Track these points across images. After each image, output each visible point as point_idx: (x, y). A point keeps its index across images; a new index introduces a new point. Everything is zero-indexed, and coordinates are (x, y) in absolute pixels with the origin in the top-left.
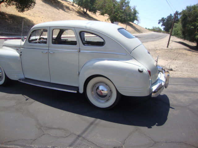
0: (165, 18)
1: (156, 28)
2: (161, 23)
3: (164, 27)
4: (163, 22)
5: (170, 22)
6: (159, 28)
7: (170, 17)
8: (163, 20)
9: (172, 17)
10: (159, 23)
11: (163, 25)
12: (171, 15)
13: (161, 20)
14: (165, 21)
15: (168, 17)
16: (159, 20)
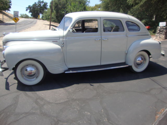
0: (31, 6)
1: (24, 15)
2: (29, 10)
3: (31, 13)
4: (30, 10)
5: (36, 9)
6: (26, 15)
7: (35, 5)
8: (29, 7)
9: (37, 5)
10: (27, 10)
11: (30, 12)
12: (35, 3)
13: (28, 8)
14: (32, 8)
15: (33, 5)
16: (27, 8)
